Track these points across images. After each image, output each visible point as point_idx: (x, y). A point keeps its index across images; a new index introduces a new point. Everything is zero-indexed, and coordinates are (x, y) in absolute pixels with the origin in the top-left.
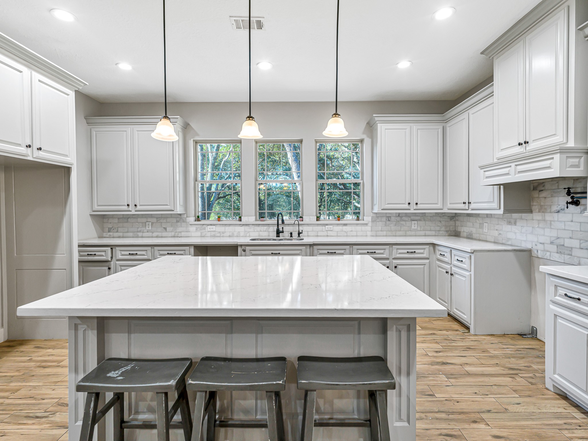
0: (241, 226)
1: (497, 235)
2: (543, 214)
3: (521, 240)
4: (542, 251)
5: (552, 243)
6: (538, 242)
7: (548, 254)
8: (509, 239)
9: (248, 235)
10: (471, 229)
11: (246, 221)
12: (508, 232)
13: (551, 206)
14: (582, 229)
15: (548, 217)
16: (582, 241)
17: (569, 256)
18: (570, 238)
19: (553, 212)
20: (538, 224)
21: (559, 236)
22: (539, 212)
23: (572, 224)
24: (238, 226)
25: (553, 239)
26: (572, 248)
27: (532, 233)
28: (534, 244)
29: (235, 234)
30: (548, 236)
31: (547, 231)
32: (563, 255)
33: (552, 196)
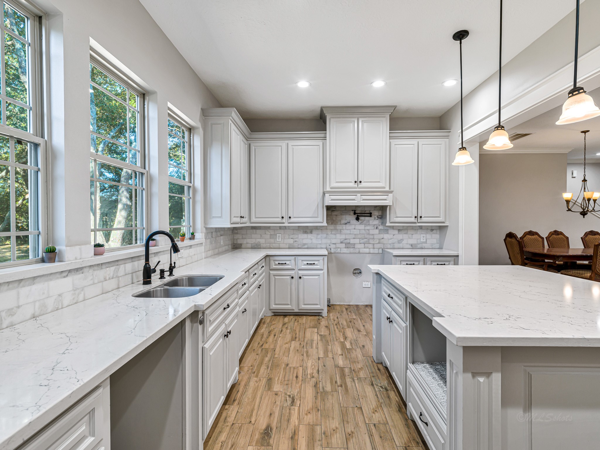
0: (64, 277)
1: (292, 242)
2: (335, 225)
3: (317, 244)
4: (334, 248)
5: (341, 243)
6: (331, 243)
7: (339, 249)
8: (305, 244)
9: (81, 298)
10: (258, 240)
11: (76, 259)
12: (304, 239)
13: (340, 221)
14: (361, 233)
15: (339, 227)
16: (360, 240)
17: (353, 249)
18: (354, 238)
19: (342, 224)
20: (331, 232)
21: (346, 238)
22: (332, 224)
23: (355, 230)
24: (58, 278)
25: (342, 240)
26: (355, 244)
27: (326, 238)
28: (328, 245)
29: (50, 304)
30: (339, 239)
31: (338, 236)
32: (349, 249)
33: (341, 215)
